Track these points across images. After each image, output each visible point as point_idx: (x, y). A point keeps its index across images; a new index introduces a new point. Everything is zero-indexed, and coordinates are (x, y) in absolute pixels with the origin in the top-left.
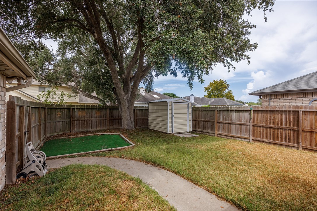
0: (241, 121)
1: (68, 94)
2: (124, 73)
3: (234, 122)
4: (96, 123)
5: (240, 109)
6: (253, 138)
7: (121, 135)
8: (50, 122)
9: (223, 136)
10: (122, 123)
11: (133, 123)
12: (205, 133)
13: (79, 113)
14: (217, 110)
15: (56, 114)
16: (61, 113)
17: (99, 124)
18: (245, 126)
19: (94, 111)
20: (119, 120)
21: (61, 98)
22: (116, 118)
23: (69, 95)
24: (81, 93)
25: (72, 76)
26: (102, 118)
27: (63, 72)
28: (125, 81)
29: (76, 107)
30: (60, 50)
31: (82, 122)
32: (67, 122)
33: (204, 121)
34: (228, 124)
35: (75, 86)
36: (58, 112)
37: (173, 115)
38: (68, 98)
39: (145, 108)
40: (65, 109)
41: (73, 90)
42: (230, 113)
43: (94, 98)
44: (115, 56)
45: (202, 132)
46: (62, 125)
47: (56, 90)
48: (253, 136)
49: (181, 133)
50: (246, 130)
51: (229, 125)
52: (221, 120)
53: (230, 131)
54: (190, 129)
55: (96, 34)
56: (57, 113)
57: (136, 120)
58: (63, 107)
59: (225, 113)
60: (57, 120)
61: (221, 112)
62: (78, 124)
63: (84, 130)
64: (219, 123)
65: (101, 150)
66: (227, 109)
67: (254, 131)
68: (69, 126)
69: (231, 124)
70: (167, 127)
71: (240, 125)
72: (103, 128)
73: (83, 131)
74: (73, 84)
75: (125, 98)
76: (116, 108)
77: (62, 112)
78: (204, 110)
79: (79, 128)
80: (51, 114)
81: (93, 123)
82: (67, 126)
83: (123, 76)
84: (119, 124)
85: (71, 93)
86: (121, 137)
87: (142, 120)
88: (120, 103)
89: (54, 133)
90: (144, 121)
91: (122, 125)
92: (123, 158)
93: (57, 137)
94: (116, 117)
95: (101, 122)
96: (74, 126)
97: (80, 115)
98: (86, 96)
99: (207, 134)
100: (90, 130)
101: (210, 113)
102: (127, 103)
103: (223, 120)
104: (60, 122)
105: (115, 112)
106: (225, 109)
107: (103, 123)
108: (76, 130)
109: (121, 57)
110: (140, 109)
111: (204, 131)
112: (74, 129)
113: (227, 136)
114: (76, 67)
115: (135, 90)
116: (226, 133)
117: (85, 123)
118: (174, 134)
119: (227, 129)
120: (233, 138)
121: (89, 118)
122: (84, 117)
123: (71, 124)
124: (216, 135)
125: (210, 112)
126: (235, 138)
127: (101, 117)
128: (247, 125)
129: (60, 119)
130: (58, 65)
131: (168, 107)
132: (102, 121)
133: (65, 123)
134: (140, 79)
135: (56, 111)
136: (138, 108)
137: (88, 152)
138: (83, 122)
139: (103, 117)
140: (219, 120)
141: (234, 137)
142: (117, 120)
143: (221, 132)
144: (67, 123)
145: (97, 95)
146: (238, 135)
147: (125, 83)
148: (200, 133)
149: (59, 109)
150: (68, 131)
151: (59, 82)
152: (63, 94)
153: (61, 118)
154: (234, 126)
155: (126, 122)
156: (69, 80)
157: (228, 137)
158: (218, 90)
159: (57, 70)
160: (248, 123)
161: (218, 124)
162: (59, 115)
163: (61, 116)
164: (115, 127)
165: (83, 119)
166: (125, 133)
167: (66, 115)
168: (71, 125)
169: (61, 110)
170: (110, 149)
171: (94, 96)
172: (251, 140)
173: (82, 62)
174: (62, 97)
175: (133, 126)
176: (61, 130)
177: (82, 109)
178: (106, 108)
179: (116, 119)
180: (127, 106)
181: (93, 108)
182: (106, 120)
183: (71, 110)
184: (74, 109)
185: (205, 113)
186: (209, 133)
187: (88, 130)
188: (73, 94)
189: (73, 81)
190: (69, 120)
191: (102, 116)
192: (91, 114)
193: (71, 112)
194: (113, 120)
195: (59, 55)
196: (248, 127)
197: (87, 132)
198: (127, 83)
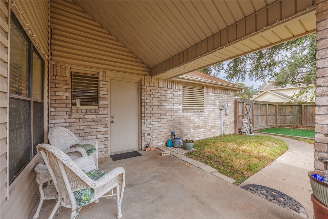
8: (280, 115)
13: (311, 109)
15: (286, 110)
29: (308, 104)
32: (299, 117)
36: (288, 108)
40: (296, 106)
46: (293, 118)
58: (294, 104)
60: (287, 114)
62: (310, 119)
68: (300, 120)
77: (292, 108)
79: (312, 123)
80: (281, 110)
82: (298, 120)
89: (284, 124)
96: (306, 121)
97: (312, 111)
104: (290, 116)
112: (306, 123)
133: (296, 118)
135: (286, 107)
149: (289, 106)
150: (299, 124)
153: (291, 113)
162: (289, 111)
163: (291, 111)
167: (296, 111)
168: (303, 120)
169: (292, 107)
176: (292, 122)
183: (303, 107)
184: (306, 106)
190: (301, 115)
193: (303, 109)
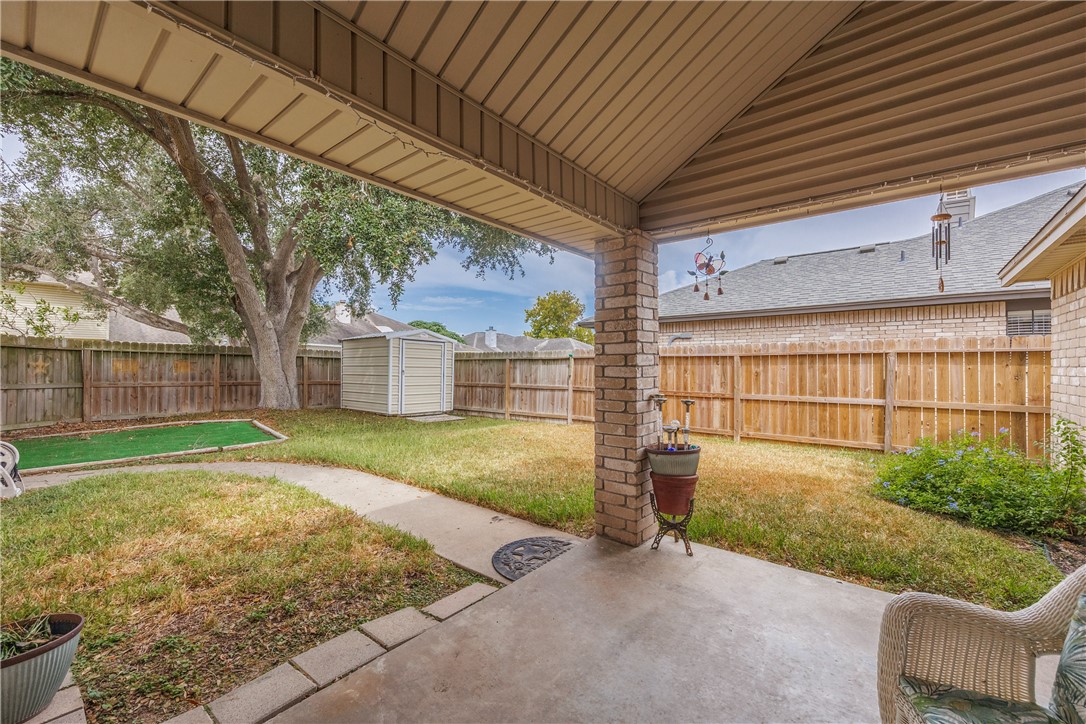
0: (554, 383)
1: (66, 311)
2: (268, 257)
3: (540, 384)
4: (177, 395)
5: (553, 357)
6: (574, 417)
7: (255, 422)
9: (521, 418)
10: (262, 394)
11: (295, 394)
12: (485, 415)
13: (113, 366)
14: (511, 360)
15: (28, 366)
16: (46, 365)
17: (185, 397)
18: (561, 393)
19: (170, 362)
20: (254, 388)
21: (38, 323)
22: (245, 381)
23: (72, 313)
24: (118, 309)
25: (84, 253)
26: (197, 381)
27: (45, 236)
28: (270, 281)
29: (103, 348)
30: (34, 163)
31: (125, 393)
32: (72, 391)
33: (483, 387)
34: (531, 389)
35: (96, 285)
36: (36, 360)
37: (403, 371)
38: (65, 323)
39: (334, 356)
40: (64, 354)
41: (89, 298)
42: (534, 367)
43: (171, 325)
44: (240, 208)
45: (479, 412)
46: (53, 399)
47: (14, 294)
48: (574, 413)
49: (424, 415)
50: (562, 400)
51: (533, 392)
52: (518, 383)
53: (534, 405)
54: (448, 406)
55: (174, 147)
56: (32, 364)
57: (306, 387)
58: (57, 345)
59: (525, 365)
60: (32, 384)
61: (518, 364)
62: (111, 397)
63: (133, 415)
64: (515, 388)
65: (190, 451)
66: (529, 357)
67: (574, 402)
68: (76, 404)
69: (536, 389)
70: (387, 401)
71: (553, 390)
72: (199, 408)
73: (129, 417)
74: (86, 277)
75: (268, 325)
76: (244, 355)
77: (52, 359)
78: (484, 361)
79: (116, 409)
80: (10, 366)
81: (165, 397)
82: (72, 404)
83: (268, 266)
84: (254, 399)
85: (78, 308)
86: (255, 426)
87: (324, 387)
88: (253, 338)
89: (21, 423)
90: (331, 389)
91: (262, 398)
92: (249, 460)
93: (33, 433)
94: (243, 379)
95: (193, 393)
96: (97, 403)
97: (117, 370)
98: (141, 318)
99: (491, 416)
100: (156, 414)
101: (496, 367)
102: (274, 338)
103: (521, 381)
104: (44, 389)
105: (239, 364)
106: (525, 357)
107: (201, 395)
108: (103, 415)
109: (261, 214)
110: (319, 358)
111: (484, 409)
112: (97, 409)
113: (528, 417)
114: (98, 224)
115: (299, 304)
116: (526, 411)
117: (138, 394)
118: (405, 416)
119: (528, 402)
120: (538, 420)
121: (152, 379)
122: (134, 376)
123: (86, 397)
124: (507, 416)
125: (496, 364)
126: (542, 420)
127: (193, 379)
128: (564, 390)
129: (45, 382)
130: (26, 211)
131: (388, 350)
132: (197, 390)
133: (65, 395)
134: (315, 277)
135: (30, 356)
136: (313, 356)
137: (147, 457)
138: (130, 391)
139: (201, 379)
140: (514, 381)
141: (540, 418)
142: (247, 388)
143: (517, 410)
144: (68, 395)
145: (182, 318)
146: (549, 413)
147: (272, 286)
148: (476, 414)
149: (41, 352)
150: (74, 416)
151: (28, 267)
152: (46, 310)
153: (47, 379)
154: (542, 393)
155: (271, 390)
156: (69, 264)
157: (530, 419)
158: (559, 318)
159: (23, 227)
160: (565, 386)
161: (512, 391)
162: (39, 370)
163: (48, 371)
164: (240, 406)
165: (130, 383)
166: (267, 417)
167: (65, 371)
168: (86, 401)
169: (50, 354)
170: (217, 448)
171: (169, 321)
172: (570, 421)
173: (126, 208)
174: (42, 320)
175: (295, 401)
176: (49, 413)
177: (126, 353)
178: (209, 352)
179: (243, 385)
180: (275, 347)
181: (165, 351)
182: (209, 385)
183: (86, 357)
184: (98, 353)
185: (486, 366)
186: (494, 413)
187: (149, 414)
188: (90, 310)
189: (85, 268)
190: (79, 385)
191: (197, 375)
192: (160, 370)
193: (87, 362)
194: (233, 388)
195: (28, 176)
196: (566, 393)
197: (143, 420)
198: (279, 285)
